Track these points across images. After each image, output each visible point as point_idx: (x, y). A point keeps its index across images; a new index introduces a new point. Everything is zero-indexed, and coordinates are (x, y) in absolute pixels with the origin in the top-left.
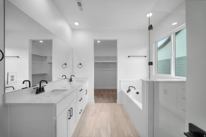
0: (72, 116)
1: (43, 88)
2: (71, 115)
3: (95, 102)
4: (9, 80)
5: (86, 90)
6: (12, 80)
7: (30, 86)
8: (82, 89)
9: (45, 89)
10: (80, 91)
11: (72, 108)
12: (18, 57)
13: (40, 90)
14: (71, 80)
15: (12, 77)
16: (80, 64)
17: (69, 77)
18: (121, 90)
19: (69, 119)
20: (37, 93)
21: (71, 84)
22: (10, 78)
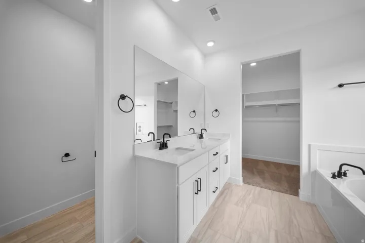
0: (200, 191)
1: (166, 144)
2: (199, 189)
3: (244, 182)
4: (138, 130)
5: (226, 156)
6: (140, 131)
7: (154, 140)
8: (217, 153)
9: (168, 145)
10: (214, 155)
11: (200, 179)
12: (145, 105)
13: (163, 146)
14: (201, 136)
15: (140, 127)
16: (216, 110)
17: (198, 131)
18: (312, 170)
19: (196, 193)
20: (160, 149)
21: (201, 142)
22: (138, 129)
